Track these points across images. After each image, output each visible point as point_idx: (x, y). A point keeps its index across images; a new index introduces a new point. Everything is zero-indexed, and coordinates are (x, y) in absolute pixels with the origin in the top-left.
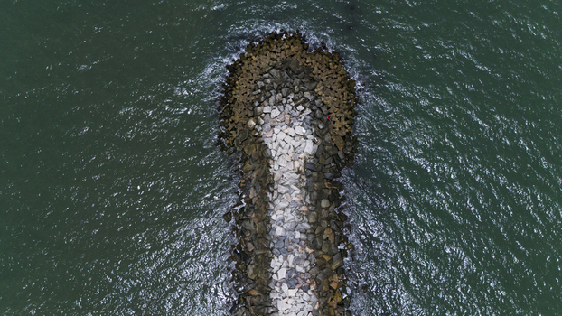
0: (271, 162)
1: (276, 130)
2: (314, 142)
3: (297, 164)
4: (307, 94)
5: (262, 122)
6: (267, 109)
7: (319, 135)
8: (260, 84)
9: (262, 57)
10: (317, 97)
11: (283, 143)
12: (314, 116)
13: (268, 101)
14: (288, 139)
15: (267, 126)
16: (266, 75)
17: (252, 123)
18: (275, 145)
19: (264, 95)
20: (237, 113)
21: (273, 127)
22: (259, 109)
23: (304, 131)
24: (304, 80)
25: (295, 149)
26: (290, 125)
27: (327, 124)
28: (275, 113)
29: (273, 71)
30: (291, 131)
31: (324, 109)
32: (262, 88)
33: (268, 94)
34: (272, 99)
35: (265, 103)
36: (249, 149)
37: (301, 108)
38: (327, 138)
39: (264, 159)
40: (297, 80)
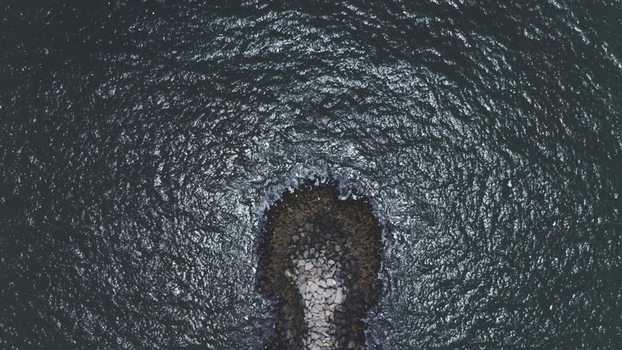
0: (305, 311)
1: (310, 283)
2: (343, 292)
3: (328, 313)
4: (338, 248)
5: (297, 272)
6: (301, 263)
7: (348, 284)
8: (295, 238)
9: (297, 210)
10: (346, 251)
11: (315, 295)
12: (343, 268)
13: (302, 255)
14: (321, 291)
15: (302, 278)
16: (301, 230)
17: (288, 274)
18: (309, 296)
19: (299, 249)
20: (275, 261)
21: (306, 279)
22: (294, 261)
23: (334, 282)
24: (335, 235)
25: (326, 299)
26: (322, 278)
27: (355, 275)
28: (309, 266)
29: (307, 225)
30: (323, 283)
31: (353, 262)
32: (298, 242)
33: (302, 248)
34: (306, 254)
35: (301, 257)
36: (286, 294)
37: (332, 262)
38: (355, 287)
39: (299, 307)
40: (328, 235)
